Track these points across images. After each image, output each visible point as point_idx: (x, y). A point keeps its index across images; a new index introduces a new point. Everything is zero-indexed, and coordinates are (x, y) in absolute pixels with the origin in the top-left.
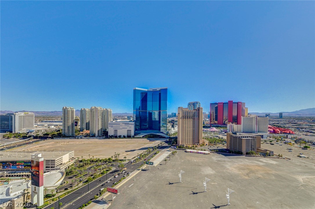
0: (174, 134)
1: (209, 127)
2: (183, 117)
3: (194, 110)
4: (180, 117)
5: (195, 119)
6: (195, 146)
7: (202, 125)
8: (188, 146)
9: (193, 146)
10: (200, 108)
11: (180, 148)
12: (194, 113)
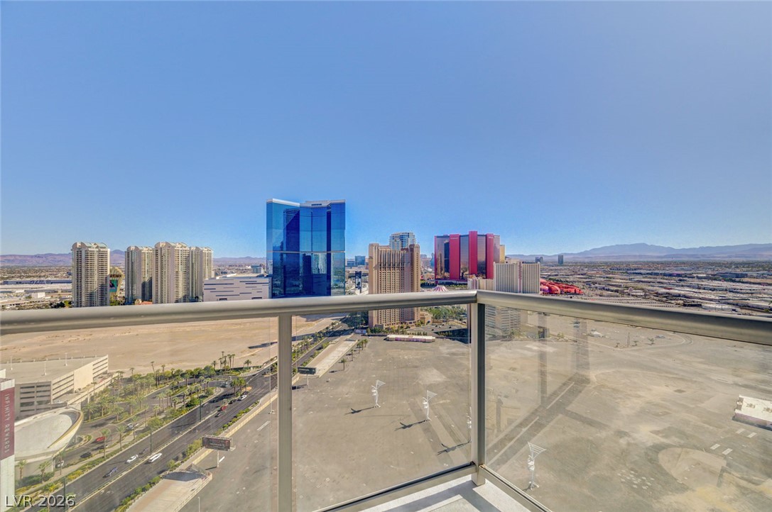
1: (433, 286)
2: (380, 265)
3: (402, 250)
4: (374, 266)
5: (405, 269)
6: (405, 326)
7: (420, 283)
8: (391, 326)
9: (402, 327)
10: (413, 245)
11: (376, 332)
12: (403, 257)
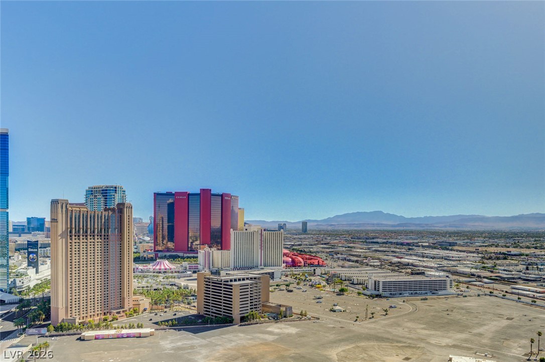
0: (38, 287)
1: (152, 260)
2: (71, 232)
3: (106, 210)
4: (60, 232)
5: (111, 238)
6: (110, 317)
7: (132, 256)
8: (89, 319)
9: (105, 320)
10: (123, 204)
11: (60, 329)
12: (107, 220)
